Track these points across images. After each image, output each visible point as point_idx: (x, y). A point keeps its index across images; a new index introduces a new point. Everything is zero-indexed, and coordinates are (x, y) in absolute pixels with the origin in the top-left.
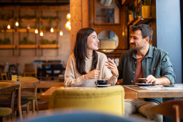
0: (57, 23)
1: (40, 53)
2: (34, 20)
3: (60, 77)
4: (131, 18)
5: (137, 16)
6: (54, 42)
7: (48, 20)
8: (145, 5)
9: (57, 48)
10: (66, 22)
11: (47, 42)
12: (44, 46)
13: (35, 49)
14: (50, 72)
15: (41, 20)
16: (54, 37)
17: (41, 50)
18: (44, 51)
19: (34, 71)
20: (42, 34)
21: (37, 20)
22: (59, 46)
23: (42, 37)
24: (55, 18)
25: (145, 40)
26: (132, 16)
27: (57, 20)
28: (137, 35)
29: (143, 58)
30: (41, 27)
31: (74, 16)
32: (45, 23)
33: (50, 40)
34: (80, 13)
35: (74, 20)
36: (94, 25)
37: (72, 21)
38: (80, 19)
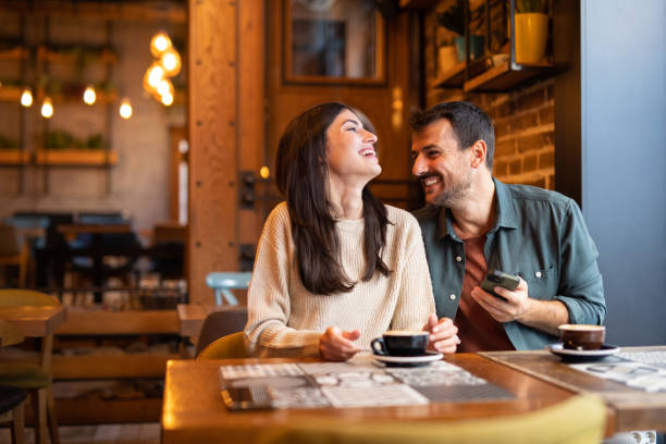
0: (109, 67)
1: (40, 183)
2: (16, 53)
3: (146, 290)
4: (449, 61)
5: (480, 53)
6: (95, 143)
7: (73, 56)
8: (526, 11)
9: (106, 167)
11: (69, 142)
12: (54, 157)
13: (19, 166)
14: (85, 262)
15: (42, 53)
16: (97, 123)
17: (40, 174)
18: (55, 176)
19: (15, 253)
20: (47, 110)
21: (27, 54)
22: (114, 158)
23: (46, 120)
24: (98, 50)
26: (457, 53)
27: (107, 57)
30: (43, 80)
32: (61, 67)
33: (81, 133)
34: (231, 34)
35: (206, 61)
36: (285, 82)
37: (199, 63)
38: (232, 57)
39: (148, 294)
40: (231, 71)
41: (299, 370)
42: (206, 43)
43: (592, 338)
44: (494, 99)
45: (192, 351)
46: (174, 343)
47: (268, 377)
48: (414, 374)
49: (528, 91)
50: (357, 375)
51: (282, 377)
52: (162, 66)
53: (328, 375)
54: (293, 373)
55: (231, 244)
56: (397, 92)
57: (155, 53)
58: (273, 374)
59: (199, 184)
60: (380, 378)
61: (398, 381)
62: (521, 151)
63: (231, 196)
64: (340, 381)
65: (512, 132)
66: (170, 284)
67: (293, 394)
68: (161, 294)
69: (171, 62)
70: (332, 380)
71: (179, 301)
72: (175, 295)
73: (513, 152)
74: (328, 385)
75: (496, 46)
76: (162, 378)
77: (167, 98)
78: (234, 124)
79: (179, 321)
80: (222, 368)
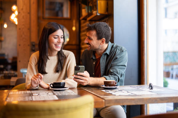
4: (84, 13)
5: (91, 11)
10: (11, 14)
25: (100, 41)
26: (86, 11)
27: (1, 11)
28: (91, 36)
31: (21, 8)
35: (21, 12)
36: (43, 18)
40: (28, 15)
41: (30, 92)
51: (25, 94)
52: (15, 14)
56: (74, 21)
57: (13, 10)
59: (20, 45)
60: (50, 94)
61: (54, 94)
63: (28, 48)
64: (39, 94)
74: (35, 96)
77: (16, 23)
78: (29, 29)
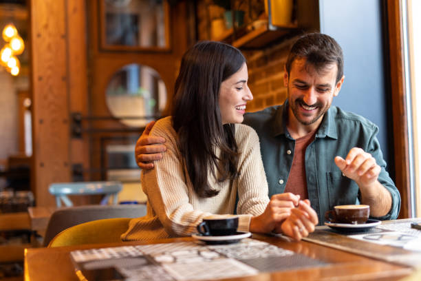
29: (308, 138)
34: (62, 16)
35: (44, 33)
36: (101, 50)
37: (39, 35)
38: (63, 32)
39: (5, 202)
40: (63, 42)
41: (137, 251)
42: (44, 22)
43: (361, 215)
44: (252, 55)
45: (41, 241)
46: (25, 237)
47: (113, 258)
48: (233, 249)
49: (278, 47)
50: (187, 252)
51: (126, 257)
52: (11, 48)
53: (163, 254)
54: (133, 254)
55: (66, 164)
57: (5, 39)
58: (117, 256)
59: (41, 122)
60: (207, 253)
61: (223, 255)
62: (273, 89)
63: (65, 130)
64: (175, 259)
65: (267, 76)
66: (22, 194)
67: (140, 272)
68: (15, 202)
69: (17, 44)
70: (167, 258)
71: (28, 205)
72: (26, 202)
73: (267, 91)
74: (166, 263)
75: (254, 16)
76: (22, 263)
77: (15, 71)
78: (66, 78)
79: (30, 219)
80: (72, 253)
